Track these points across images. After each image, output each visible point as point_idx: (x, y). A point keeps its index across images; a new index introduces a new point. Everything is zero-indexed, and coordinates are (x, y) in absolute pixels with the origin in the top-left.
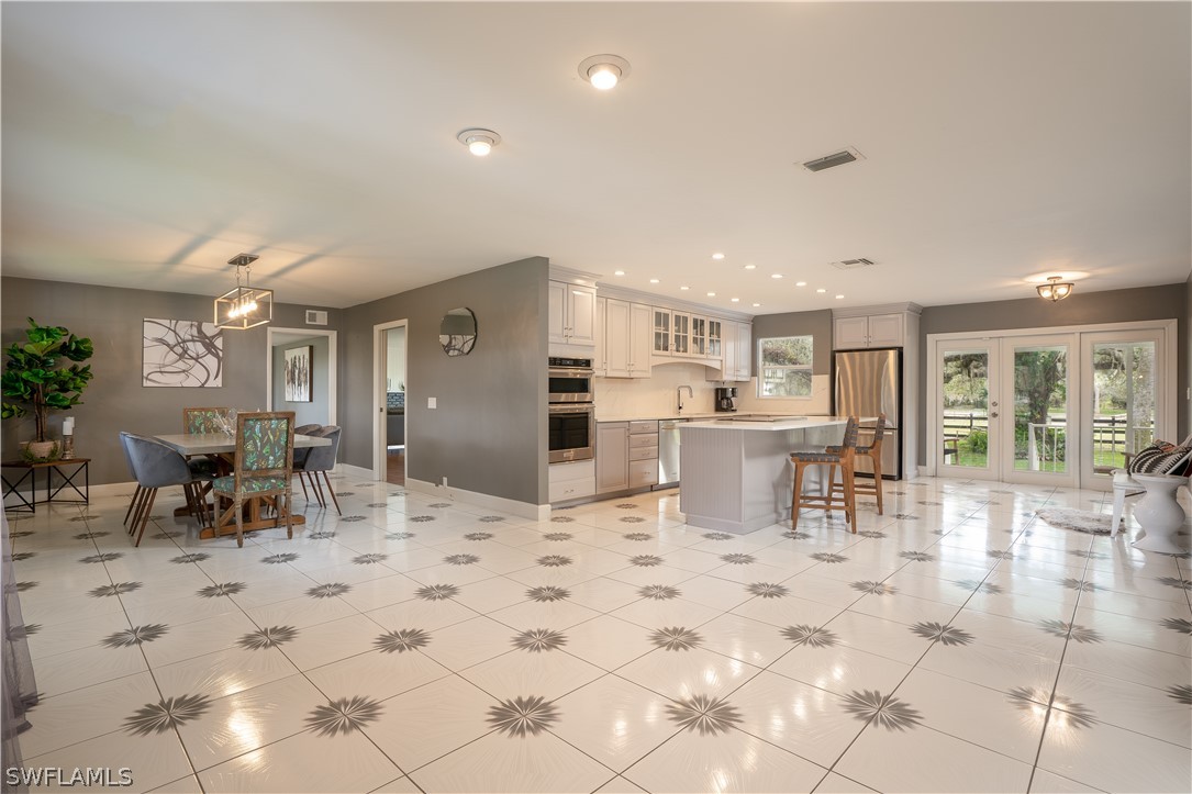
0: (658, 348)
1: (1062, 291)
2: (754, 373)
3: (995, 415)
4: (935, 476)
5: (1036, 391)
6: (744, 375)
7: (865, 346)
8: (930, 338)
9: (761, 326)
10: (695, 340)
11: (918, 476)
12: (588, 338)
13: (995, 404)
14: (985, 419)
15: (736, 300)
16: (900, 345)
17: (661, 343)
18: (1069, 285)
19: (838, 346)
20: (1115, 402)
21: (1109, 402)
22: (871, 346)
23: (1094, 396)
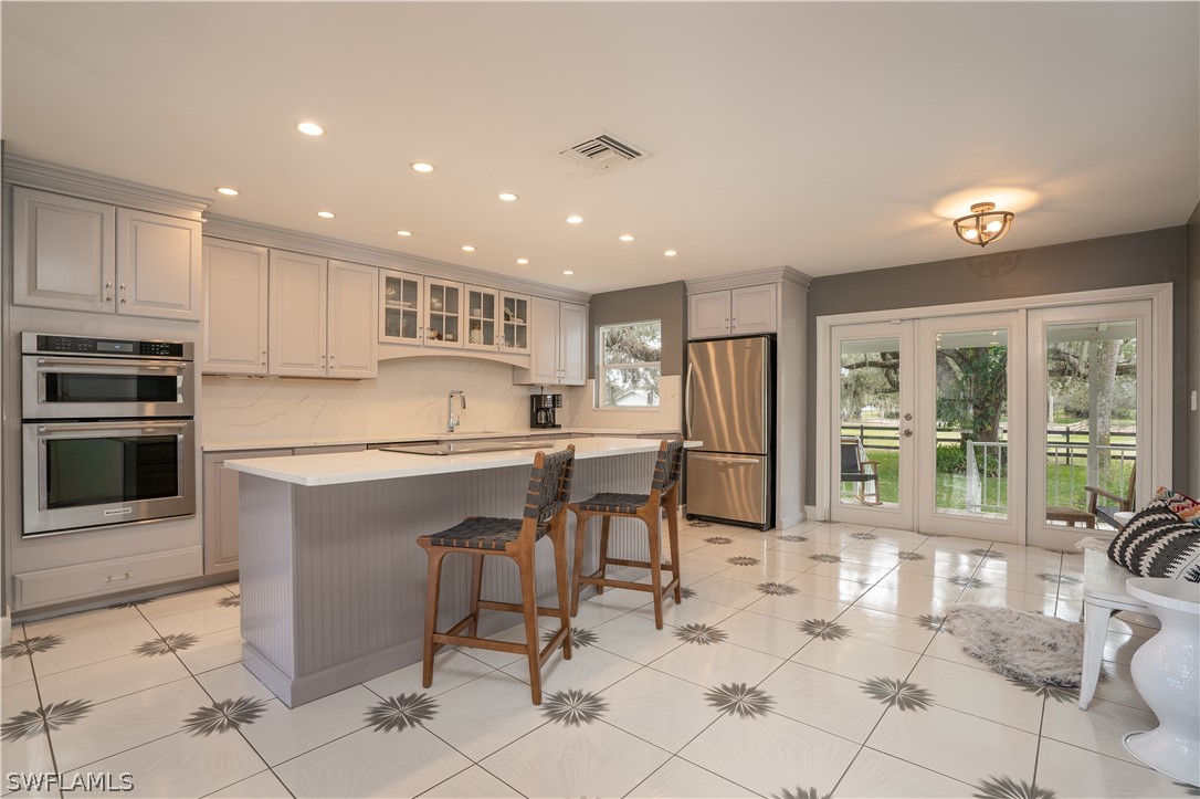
0: (389, 332)
1: (994, 226)
2: (592, 372)
3: (908, 433)
4: (828, 521)
5: (987, 400)
6: (576, 376)
7: (727, 333)
8: (822, 322)
9: (602, 308)
10: (474, 325)
11: (804, 520)
12: (180, 306)
13: (908, 417)
14: (897, 438)
15: (522, 261)
16: (771, 330)
17: (399, 324)
18: (1007, 216)
19: (694, 334)
20: (1067, 411)
21: (1062, 411)
22: (736, 332)
23: (1048, 405)
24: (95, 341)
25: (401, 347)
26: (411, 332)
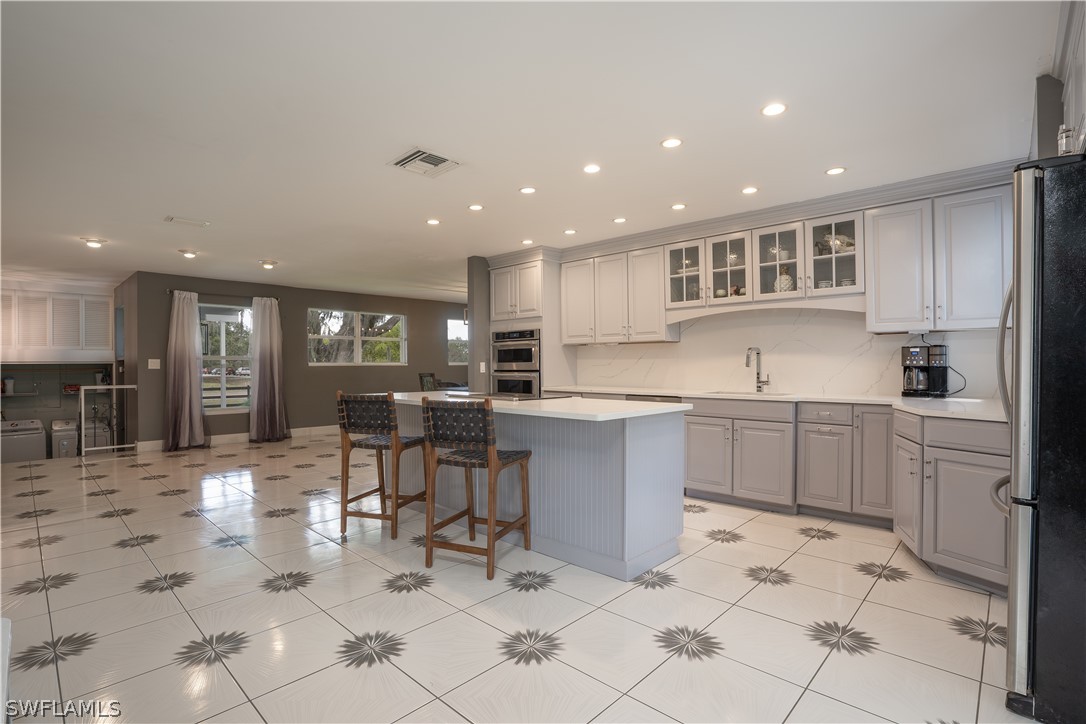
24: (509, 333)
25: (688, 311)
26: (694, 295)
